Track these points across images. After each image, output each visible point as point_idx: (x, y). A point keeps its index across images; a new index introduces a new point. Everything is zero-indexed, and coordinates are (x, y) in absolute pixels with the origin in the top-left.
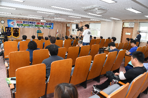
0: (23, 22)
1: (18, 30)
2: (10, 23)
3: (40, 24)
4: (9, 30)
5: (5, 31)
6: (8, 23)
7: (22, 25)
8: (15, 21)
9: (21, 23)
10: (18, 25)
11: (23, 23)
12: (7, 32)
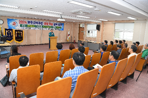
0: (27, 22)
1: (21, 32)
2: (10, 24)
3: (49, 24)
4: (10, 33)
5: (4, 35)
6: (9, 24)
7: (26, 26)
8: (18, 21)
9: (25, 24)
10: (21, 26)
11: (27, 24)
12: (7, 35)
